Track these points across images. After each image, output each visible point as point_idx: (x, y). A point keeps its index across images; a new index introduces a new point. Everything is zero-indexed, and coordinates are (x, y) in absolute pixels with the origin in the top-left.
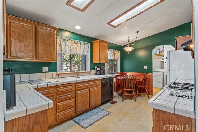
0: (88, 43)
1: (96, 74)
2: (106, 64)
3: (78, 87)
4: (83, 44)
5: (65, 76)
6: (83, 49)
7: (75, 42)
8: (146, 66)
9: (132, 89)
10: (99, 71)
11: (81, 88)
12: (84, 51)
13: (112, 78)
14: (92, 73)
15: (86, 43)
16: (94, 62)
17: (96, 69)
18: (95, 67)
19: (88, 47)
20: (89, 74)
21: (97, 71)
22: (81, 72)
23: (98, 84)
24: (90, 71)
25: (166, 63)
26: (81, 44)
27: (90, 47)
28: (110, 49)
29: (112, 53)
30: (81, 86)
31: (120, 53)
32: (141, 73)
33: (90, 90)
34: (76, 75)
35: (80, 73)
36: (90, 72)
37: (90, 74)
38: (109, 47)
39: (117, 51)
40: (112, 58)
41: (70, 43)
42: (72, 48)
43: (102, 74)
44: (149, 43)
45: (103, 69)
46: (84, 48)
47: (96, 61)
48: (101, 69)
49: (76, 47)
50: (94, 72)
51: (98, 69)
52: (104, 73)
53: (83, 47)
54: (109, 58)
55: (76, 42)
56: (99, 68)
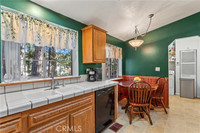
0: (75, 31)
1: (89, 80)
2: (103, 64)
3: (35, 121)
4: (66, 31)
5: (23, 88)
6: (65, 39)
7: (48, 26)
8: (159, 68)
9: (145, 103)
10: (92, 75)
11: (46, 120)
12: (67, 42)
13: (113, 87)
14: (81, 78)
15: (71, 30)
16: (84, 62)
17: (88, 72)
18: (87, 70)
19: (74, 38)
20: (76, 81)
21: (90, 75)
22: (59, 79)
23: (90, 101)
24: (78, 76)
25: (178, 63)
26: (61, 30)
27: (77, 37)
28: (110, 45)
29: (112, 50)
30: (44, 116)
31: (121, 50)
32: (152, 77)
33: (72, 119)
34: (50, 85)
35: (56, 80)
36: (77, 78)
37: (79, 81)
38: (108, 42)
39: (118, 48)
40: (112, 57)
41: (38, 26)
42: (41, 35)
43: (97, 81)
44: (164, 36)
45: (99, 72)
46: (68, 37)
47: (88, 59)
48: (95, 72)
49: (49, 34)
50: (84, 77)
51: (91, 73)
52: (100, 79)
53: (64, 36)
54: (107, 56)
55: (50, 26)
56: (93, 70)
